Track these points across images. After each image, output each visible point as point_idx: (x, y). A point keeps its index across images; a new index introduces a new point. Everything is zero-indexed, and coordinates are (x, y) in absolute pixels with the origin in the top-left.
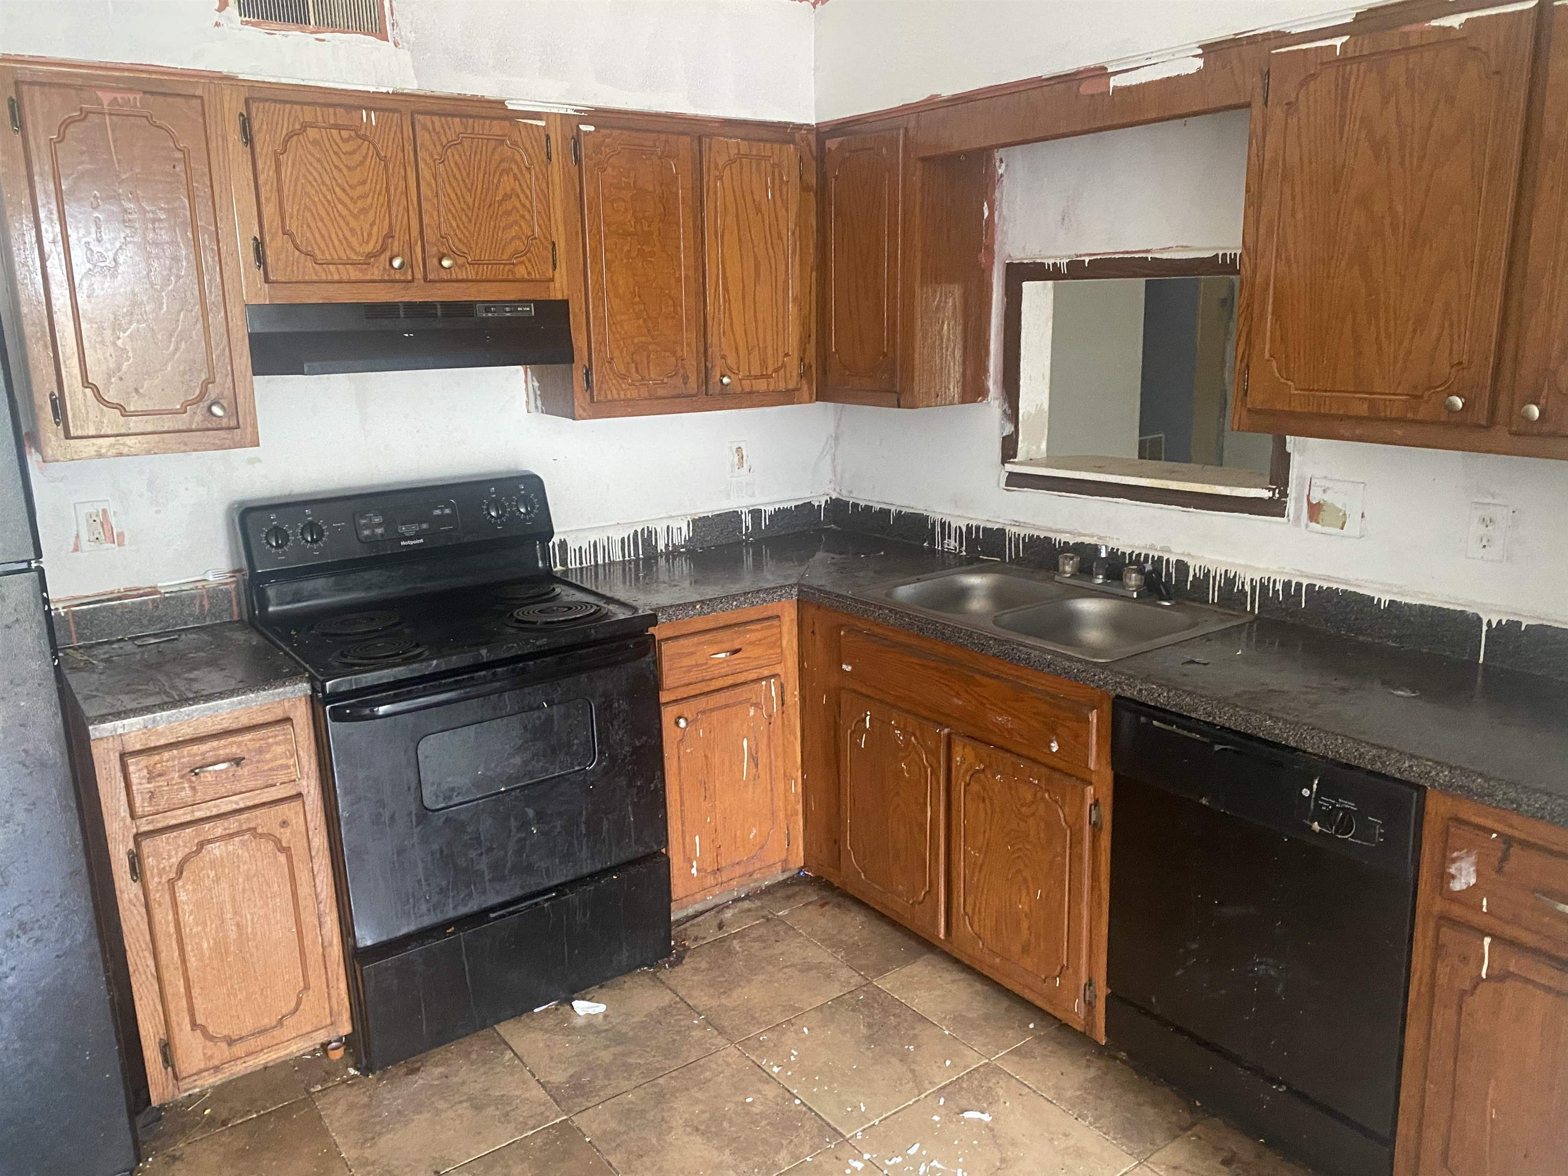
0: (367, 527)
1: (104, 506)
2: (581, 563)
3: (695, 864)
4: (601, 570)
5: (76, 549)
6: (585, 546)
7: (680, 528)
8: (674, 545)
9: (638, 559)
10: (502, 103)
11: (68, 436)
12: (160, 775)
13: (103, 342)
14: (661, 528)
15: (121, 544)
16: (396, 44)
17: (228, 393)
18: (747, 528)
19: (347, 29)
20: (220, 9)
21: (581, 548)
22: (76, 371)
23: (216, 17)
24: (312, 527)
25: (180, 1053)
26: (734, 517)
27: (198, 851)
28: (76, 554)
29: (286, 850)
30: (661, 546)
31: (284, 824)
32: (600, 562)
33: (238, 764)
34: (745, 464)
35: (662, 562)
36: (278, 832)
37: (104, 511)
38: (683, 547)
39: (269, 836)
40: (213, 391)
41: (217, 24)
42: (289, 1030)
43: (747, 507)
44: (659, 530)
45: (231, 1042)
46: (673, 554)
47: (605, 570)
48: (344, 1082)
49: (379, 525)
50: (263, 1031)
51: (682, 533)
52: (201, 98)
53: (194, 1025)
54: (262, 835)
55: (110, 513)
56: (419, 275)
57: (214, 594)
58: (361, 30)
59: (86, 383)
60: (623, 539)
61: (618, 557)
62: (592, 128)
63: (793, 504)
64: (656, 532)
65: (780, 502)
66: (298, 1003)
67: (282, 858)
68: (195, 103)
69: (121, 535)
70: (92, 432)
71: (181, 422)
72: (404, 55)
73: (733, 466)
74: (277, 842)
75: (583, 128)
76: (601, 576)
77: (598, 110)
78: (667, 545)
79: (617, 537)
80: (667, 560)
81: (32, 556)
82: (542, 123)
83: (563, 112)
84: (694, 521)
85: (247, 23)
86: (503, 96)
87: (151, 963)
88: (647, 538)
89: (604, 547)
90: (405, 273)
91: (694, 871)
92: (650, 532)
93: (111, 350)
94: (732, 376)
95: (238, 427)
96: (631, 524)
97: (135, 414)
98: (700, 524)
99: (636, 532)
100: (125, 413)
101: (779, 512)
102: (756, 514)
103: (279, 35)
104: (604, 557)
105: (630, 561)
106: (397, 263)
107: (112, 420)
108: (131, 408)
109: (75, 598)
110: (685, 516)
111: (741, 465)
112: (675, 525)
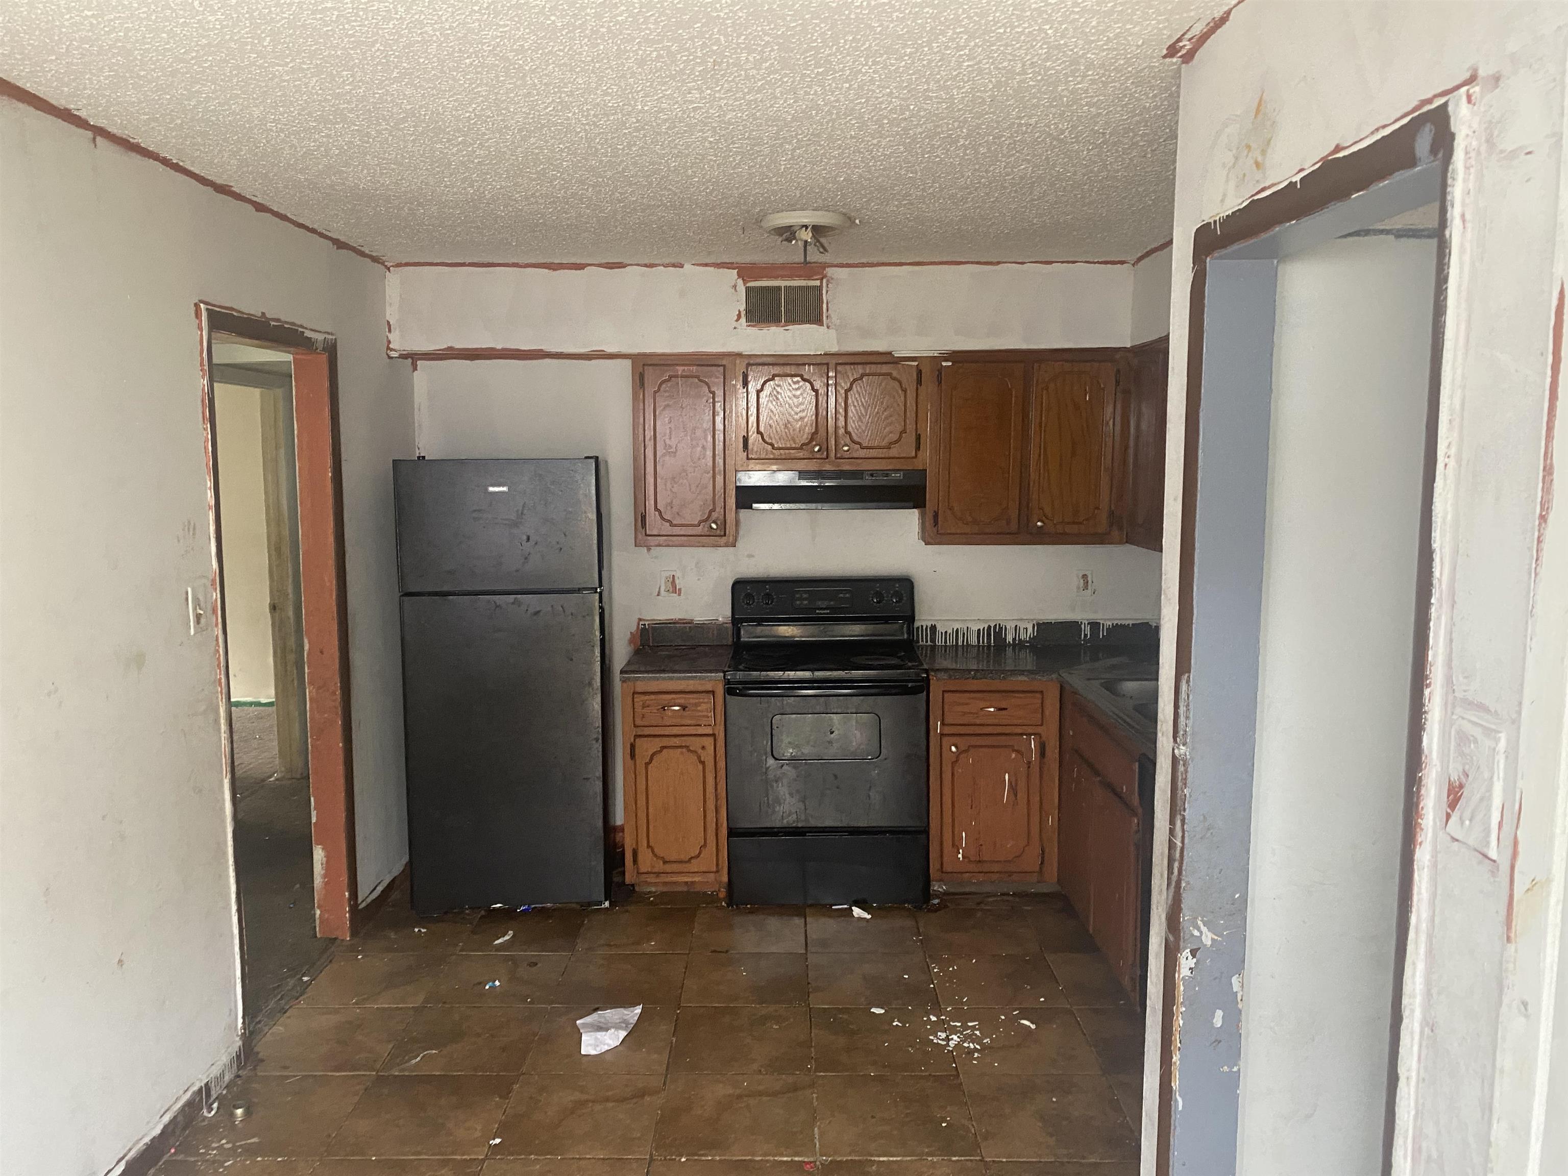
0: (798, 599)
1: (672, 573)
2: (946, 642)
3: (961, 851)
4: (960, 649)
5: (658, 595)
6: (950, 631)
7: (1027, 629)
8: (1020, 640)
9: (989, 646)
10: (890, 353)
11: (646, 535)
12: (648, 706)
13: (666, 490)
14: (1010, 626)
15: (679, 595)
16: (828, 327)
17: (722, 517)
18: (1086, 635)
19: (802, 322)
20: (737, 320)
21: (946, 632)
22: (653, 502)
23: (735, 324)
24: (768, 596)
25: (640, 858)
26: (1074, 626)
27: (661, 751)
28: (659, 597)
29: (703, 763)
30: (1009, 639)
31: (703, 748)
32: (960, 643)
33: (684, 709)
34: (1089, 587)
35: (1009, 651)
36: (700, 751)
37: (673, 576)
38: (1027, 642)
39: (695, 752)
40: (715, 515)
41: (735, 328)
42: (694, 866)
43: (1087, 620)
44: (1008, 627)
45: (665, 862)
46: (1019, 645)
47: (963, 649)
48: (717, 907)
49: (805, 599)
50: (681, 862)
51: (1028, 631)
52: (724, 366)
53: (649, 846)
54: (692, 751)
55: (676, 578)
56: (832, 455)
57: (720, 627)
58: (809, 322)
59: (656, 509)
60: (979, 630)
61: (974, 641)
62: (950, 364)
63: (1131, 622)
64: (1006, 628)
65: (1120, 619)
66: (700, 853)
67: (700, 767)
68: (721, 369)
69: (680, 590)
70: (656, 533)
71: (698, 530)
72: (832, 333)
73: (1078, 588)
74: (699, 757)
75: (944, 364)
76: (960, 653)
77: (954, 352)
78: (1014, 639)
79: (975, 628)
80: (1014, 649)
81: (597, 585)
82: (916, 363)
83: (932, 355)
84: (1038, 624)
85: (749, 326)
86: (889, 350)
87: (634, 806)
88: (998, 632)
89: (964, 634)
90: (823, 454)
91: (960, 856)
92: (1001, 628)
93: (669, 492)
94: (1046, 521)
95: (725, 535)
96: (984, 621)
97: (676, 526)
98: (1043, 627)
99: (989, 627)
100: (672, 525)
101: (1116, 627)
102: (1094, 625)
103: (765, 331)
104: (963, 641)
105: (983, 647)
106: (817, 449)
107: (666, 528)
108: (674, 522)
109: (654, 620)
110: (1032, 620)
111: (1086, 587)
112: (1022, 625)
